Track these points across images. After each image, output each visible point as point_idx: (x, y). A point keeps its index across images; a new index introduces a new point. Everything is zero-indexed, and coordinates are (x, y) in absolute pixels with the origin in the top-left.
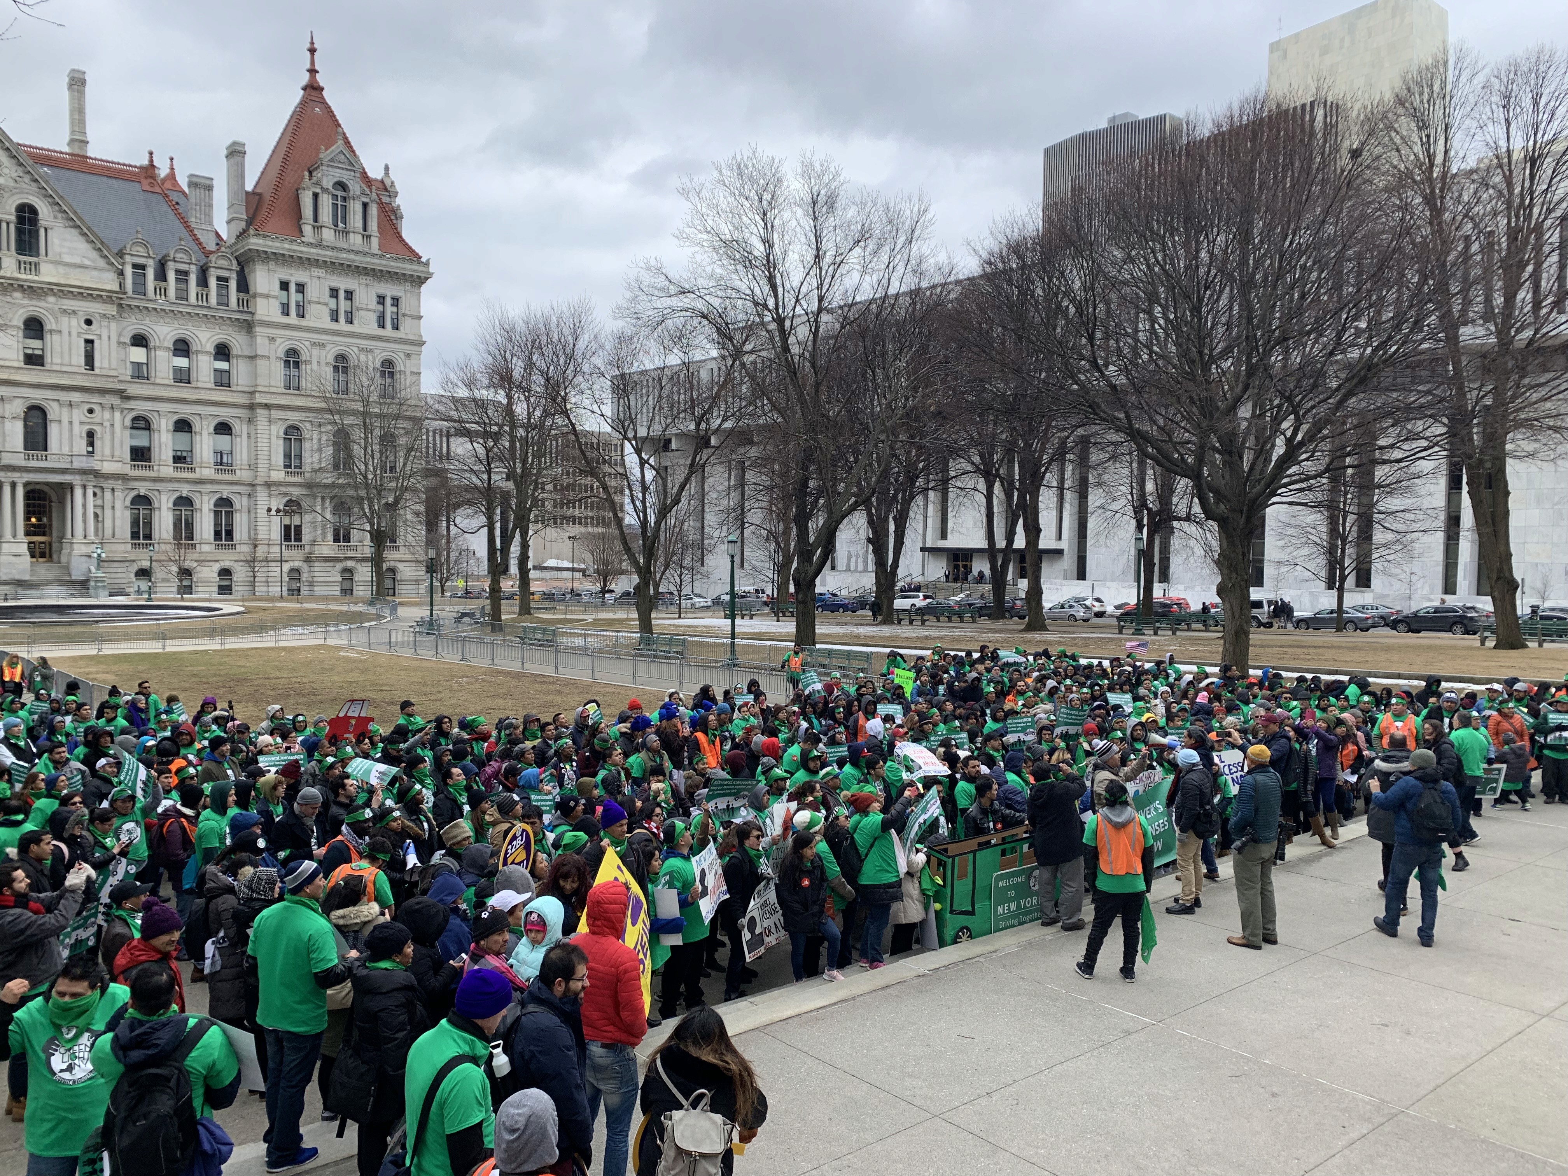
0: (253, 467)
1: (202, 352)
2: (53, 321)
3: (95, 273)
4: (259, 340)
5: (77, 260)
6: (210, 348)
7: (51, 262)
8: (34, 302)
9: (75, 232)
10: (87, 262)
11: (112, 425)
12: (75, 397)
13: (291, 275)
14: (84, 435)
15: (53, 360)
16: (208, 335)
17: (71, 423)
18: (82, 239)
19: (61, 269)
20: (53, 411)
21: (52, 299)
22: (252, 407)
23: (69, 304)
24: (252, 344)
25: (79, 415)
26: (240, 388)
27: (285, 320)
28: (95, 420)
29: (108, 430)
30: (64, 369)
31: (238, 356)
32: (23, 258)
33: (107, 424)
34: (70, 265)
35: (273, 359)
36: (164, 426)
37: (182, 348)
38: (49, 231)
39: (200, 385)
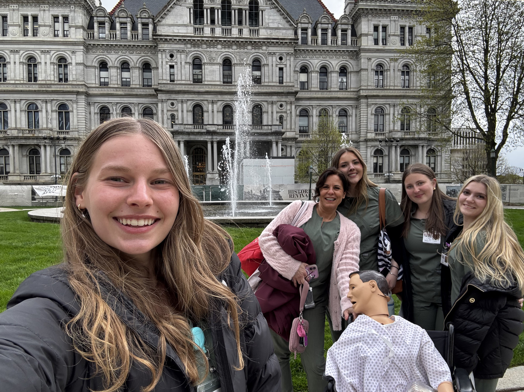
0: (358, 132)
1: (333, 72)
2: (265, 60)
3: (284, 31)
4: (363, 60)
5: (275, 26)
6: (337, 69)
7: (264, 28)
8: (257, 51)
9: (274, 10)
10: (280, 26)
11: (291, 112)
12: (275, 98)
13: (380, 21)
14: (278, 118)
15: (265, 80)
16: (337, 62)
17: (272, 112)
18: (278, 14)
19: (269, 31)
20: (265, 107)
21: (264, 48)
22: (358, 99)
23: (272, 49)
24: (359, 64)
25: (276, 108)
26: (352, 90)
27: (376, 47)
28: (284, 110)
29: (289, 115)
30: (270, 84)
31: (351, 72)
32: (252, 28)
33: (288, 112)
34: (272, 28)
35: (370, 70)
36: (315, 112)
37: (324, 71)
38: (264, 12)
39: (332, 89)
